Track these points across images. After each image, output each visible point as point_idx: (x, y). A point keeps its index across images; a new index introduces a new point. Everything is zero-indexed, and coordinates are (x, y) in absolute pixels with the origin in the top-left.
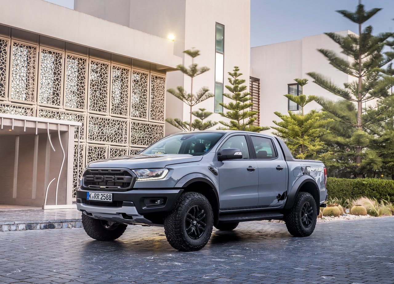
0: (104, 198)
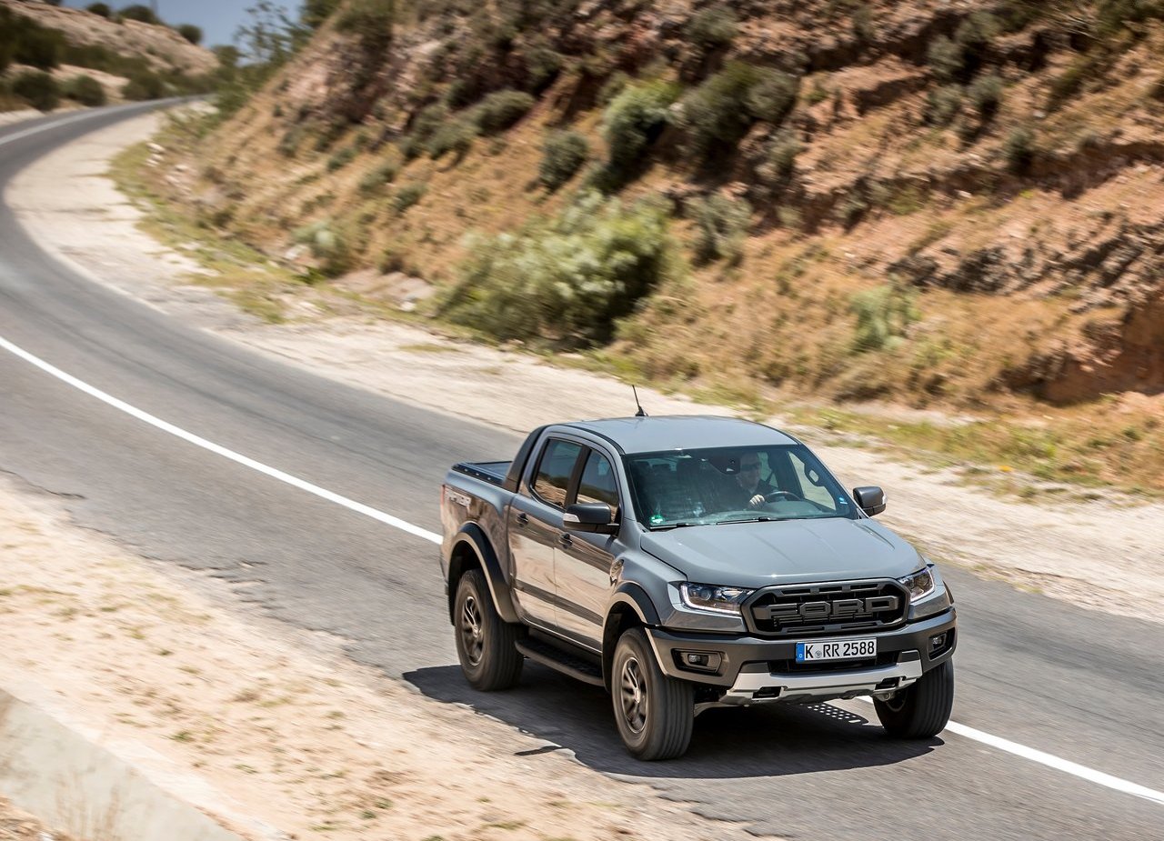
0: (855, 651)
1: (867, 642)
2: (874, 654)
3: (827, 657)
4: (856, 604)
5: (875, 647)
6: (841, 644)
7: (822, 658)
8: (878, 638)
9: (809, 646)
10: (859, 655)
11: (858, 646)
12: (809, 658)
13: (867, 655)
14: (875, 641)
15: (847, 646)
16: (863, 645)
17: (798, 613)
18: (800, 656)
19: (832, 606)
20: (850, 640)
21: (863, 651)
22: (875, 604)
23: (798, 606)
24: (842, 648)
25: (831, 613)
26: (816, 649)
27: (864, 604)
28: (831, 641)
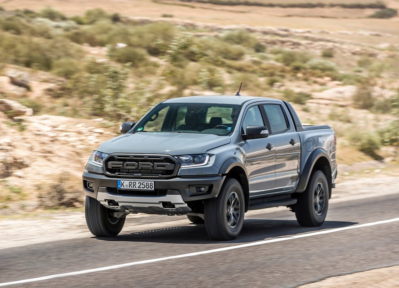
1: (149, 183)
2: (153, 189)
3: (131, 188)
4: (149, 165)
5: (153, 185)
6: (137, 182)
7: (128, 188)
8: (155, 182)
9: (123, 181)
10: (145, 189)
11: (145, 184)
12: (123, 188)
13: (149, 189)
14: (153, 183)
15: (140, 184)
16: (147, 184)
17: (123, 166)
18: (119, 186)
19: (138, 165)
20: (141, 181)
21: (147, 187)
22: (158, 166)
23: (123, 163)
24: (138, 184)
25: (138, 168)
26: (126, 184)
27: (153, 165)
28: (132, 181)
